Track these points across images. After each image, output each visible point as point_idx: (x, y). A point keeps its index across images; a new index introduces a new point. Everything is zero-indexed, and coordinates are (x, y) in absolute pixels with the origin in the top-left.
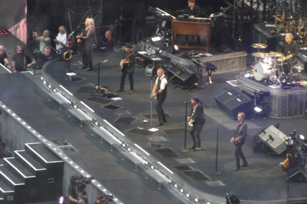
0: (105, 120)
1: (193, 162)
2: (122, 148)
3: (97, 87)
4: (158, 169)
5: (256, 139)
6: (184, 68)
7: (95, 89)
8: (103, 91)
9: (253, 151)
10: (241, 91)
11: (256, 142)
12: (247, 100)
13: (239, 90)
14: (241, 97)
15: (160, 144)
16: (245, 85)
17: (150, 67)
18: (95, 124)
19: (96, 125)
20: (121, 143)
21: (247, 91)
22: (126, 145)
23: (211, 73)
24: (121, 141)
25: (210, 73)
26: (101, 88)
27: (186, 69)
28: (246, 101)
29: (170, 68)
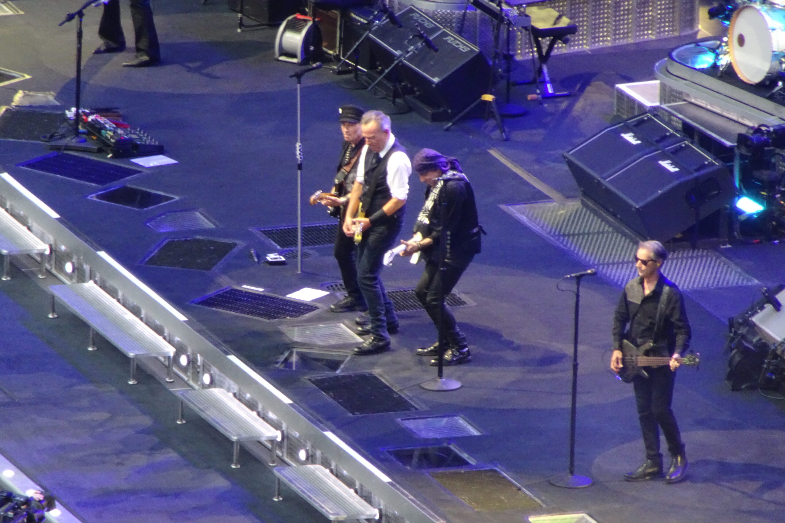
0: (103, 254)
1: (475, 432)
2: (175, 369)
3: (71, 113)
4: (326, 463)
5: (743, 330)
6: (436, 29)
7: (65, 119)
8: (96, 128)
9: (728, 384)
10: (680, 126)
11: (739, 345)
12: (703, 166)
13: (669, 124)
14: (675, 152)
15: (335, 355)
16: (693, 100)
17: (294, 27)
18: (61, 269)
19: (66, 274)
20: (171, 351)
21: (702, 128)
22: (192, 362)
23: (551, 47)
24: (170, 342)
25: (544, 50)
26: (87, 115)
27: (447, 35)
28: (697, 170)
29: (380, 27)
